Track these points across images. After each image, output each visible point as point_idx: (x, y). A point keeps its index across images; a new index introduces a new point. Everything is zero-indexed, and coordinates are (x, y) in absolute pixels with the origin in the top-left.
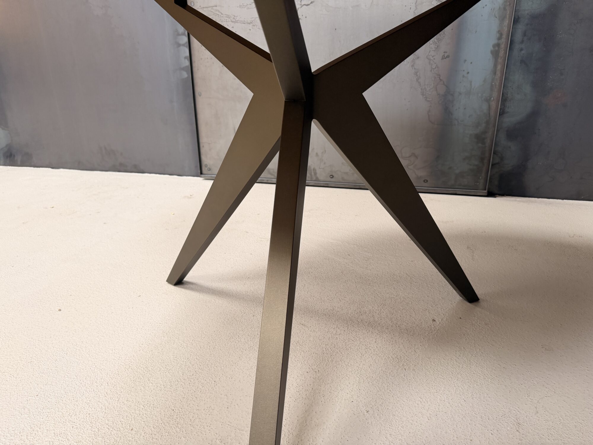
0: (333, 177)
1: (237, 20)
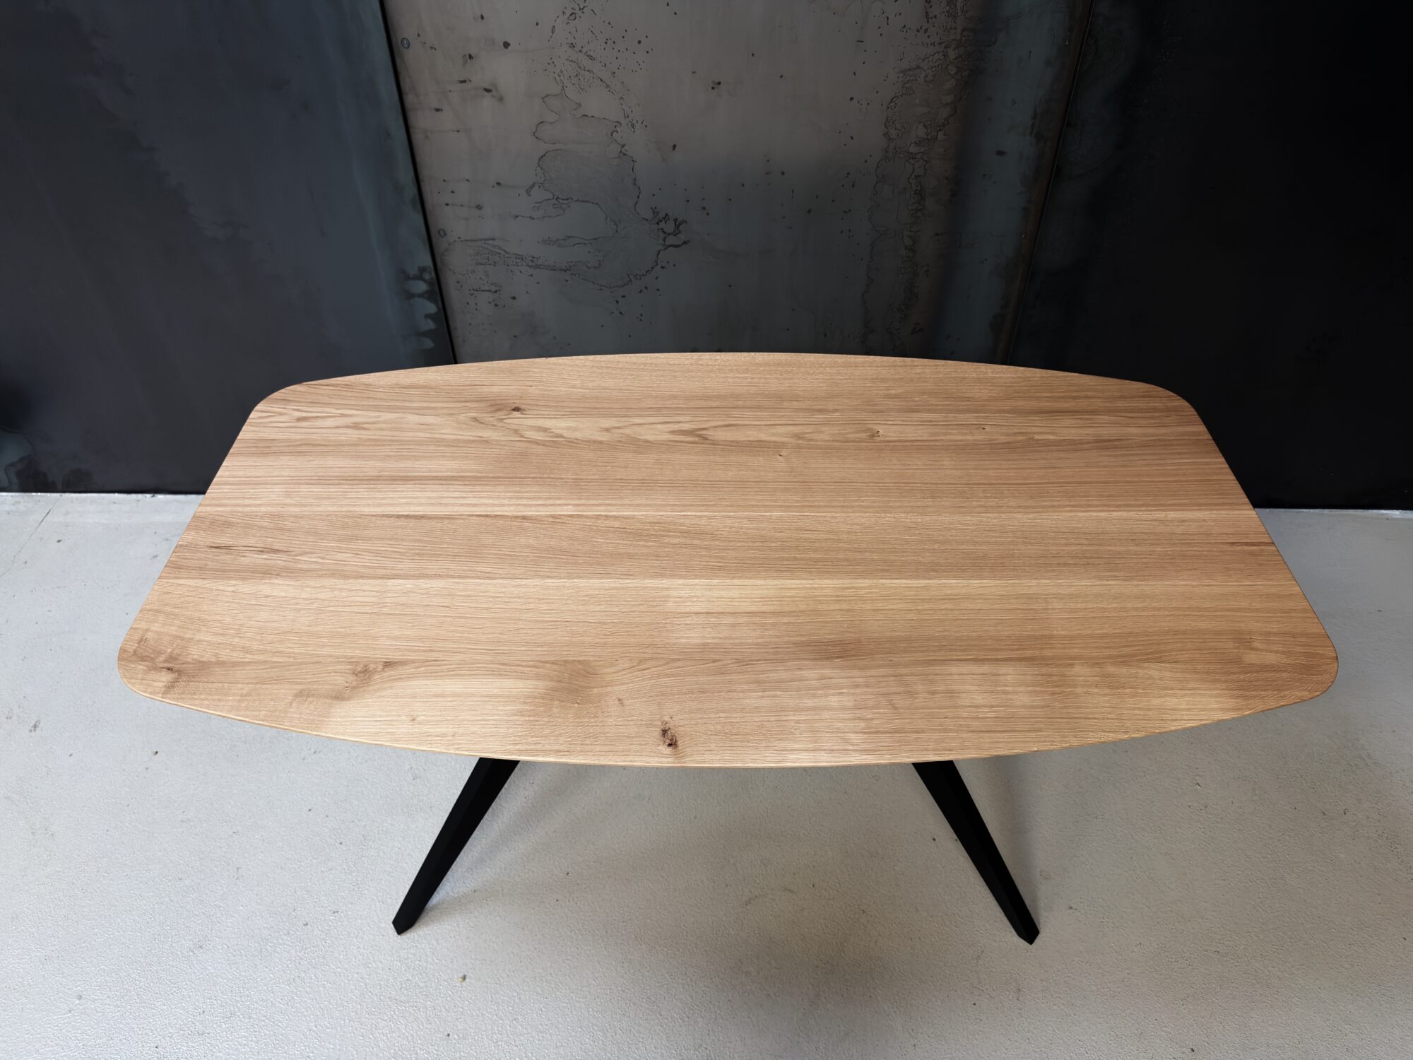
1: (538, 263)
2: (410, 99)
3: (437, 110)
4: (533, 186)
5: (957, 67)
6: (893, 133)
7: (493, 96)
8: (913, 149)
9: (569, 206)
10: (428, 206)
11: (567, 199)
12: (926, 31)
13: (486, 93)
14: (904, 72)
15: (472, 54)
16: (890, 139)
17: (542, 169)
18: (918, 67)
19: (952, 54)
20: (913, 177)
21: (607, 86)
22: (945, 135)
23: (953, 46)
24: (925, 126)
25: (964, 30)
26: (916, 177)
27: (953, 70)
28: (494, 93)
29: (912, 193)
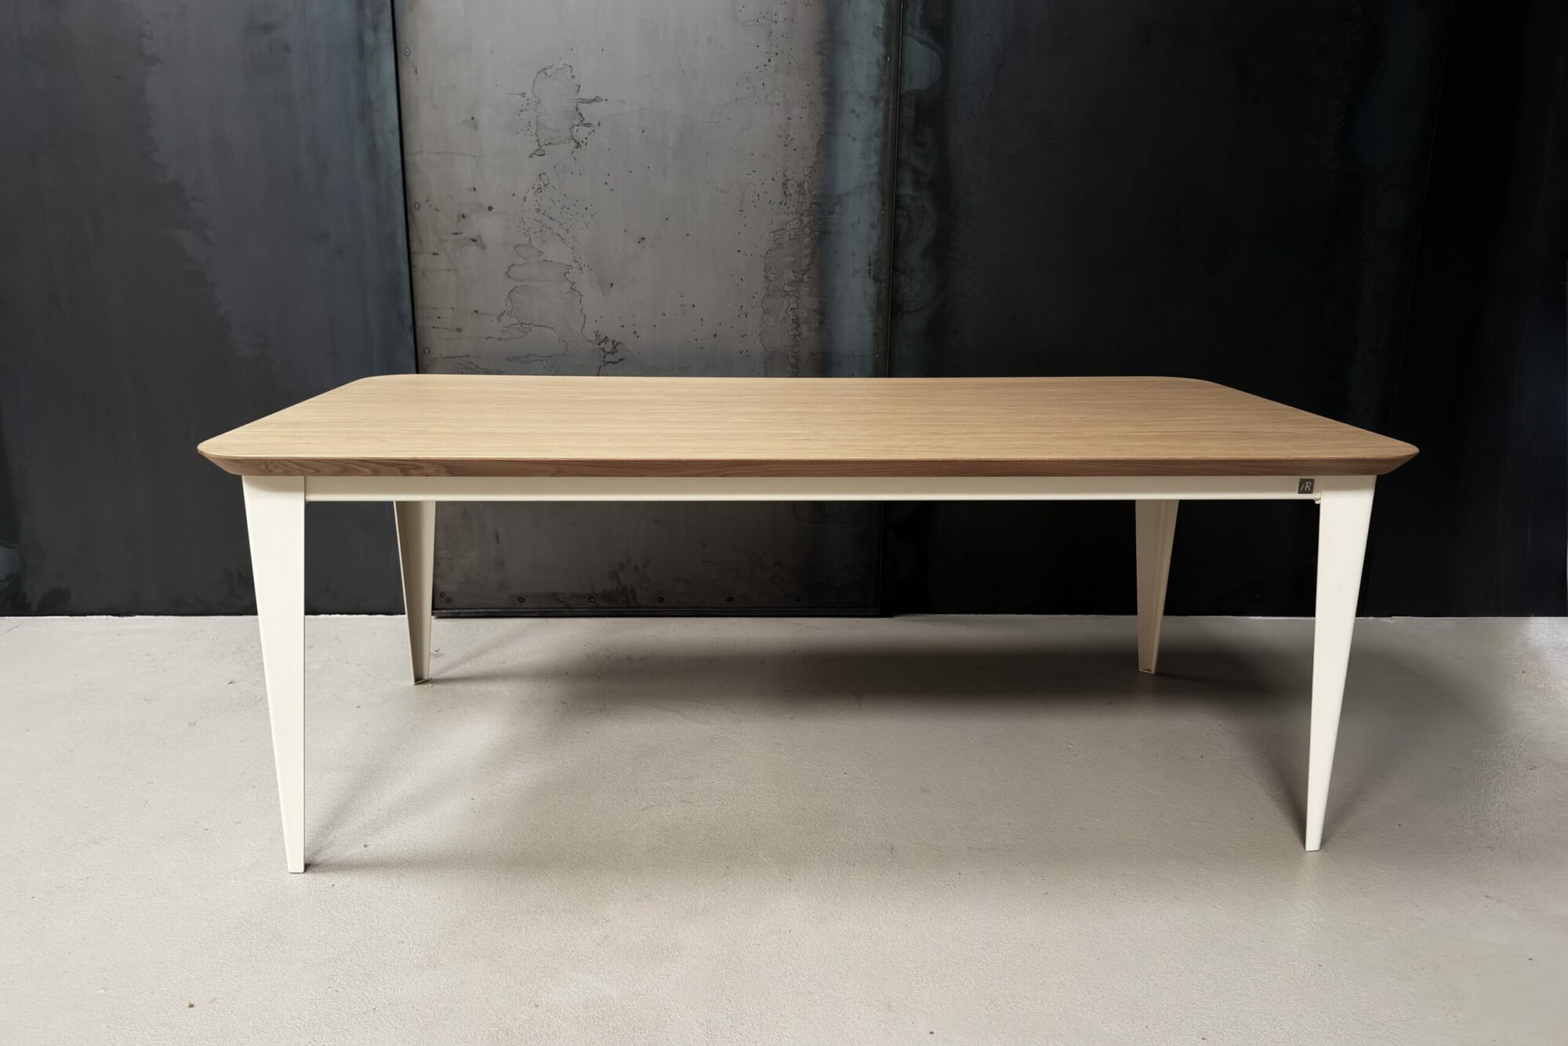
0: (663, 600)
2: (415, 246)
3: (435, 254)
4: (502, 314)
5: (810, 229)
6: (771, 277)
7: (478, 245)
8: (787, 288)
9: (530, 330)
10: (418, 330)
11: (529, 324)
12: (785, 204)
13: (473, 243)
14: (774, 232)
15: (465, 214)
16: (770, 281)
17: (511, 300)
18: (784, 229)
19: (806, 220)
20: (789, 309)
21: (563, 239)
22: (809, 277)
23: (806, 215)
24: (793, 271)
25: (812, 203)
26: (791, 309)
27: (807, 231)
28: (478, 242)
29: (790, 322)
